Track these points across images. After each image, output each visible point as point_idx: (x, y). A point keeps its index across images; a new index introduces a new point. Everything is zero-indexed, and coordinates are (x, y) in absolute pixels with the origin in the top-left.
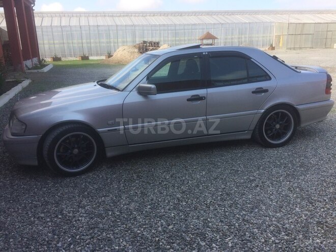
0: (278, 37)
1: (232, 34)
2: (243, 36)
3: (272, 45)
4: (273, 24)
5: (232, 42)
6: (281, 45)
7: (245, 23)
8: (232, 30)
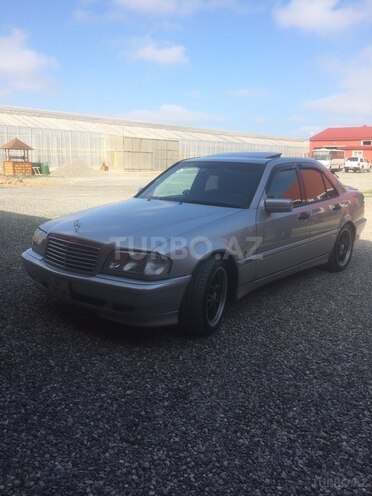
0: (111, 153)
1: (48, 144)
2: (64, 149)
3: (104, 165)
4: (102, 136)
5: (49, 157)
6: (115, 164)
7: (65, 131)
8: (48, 138)
